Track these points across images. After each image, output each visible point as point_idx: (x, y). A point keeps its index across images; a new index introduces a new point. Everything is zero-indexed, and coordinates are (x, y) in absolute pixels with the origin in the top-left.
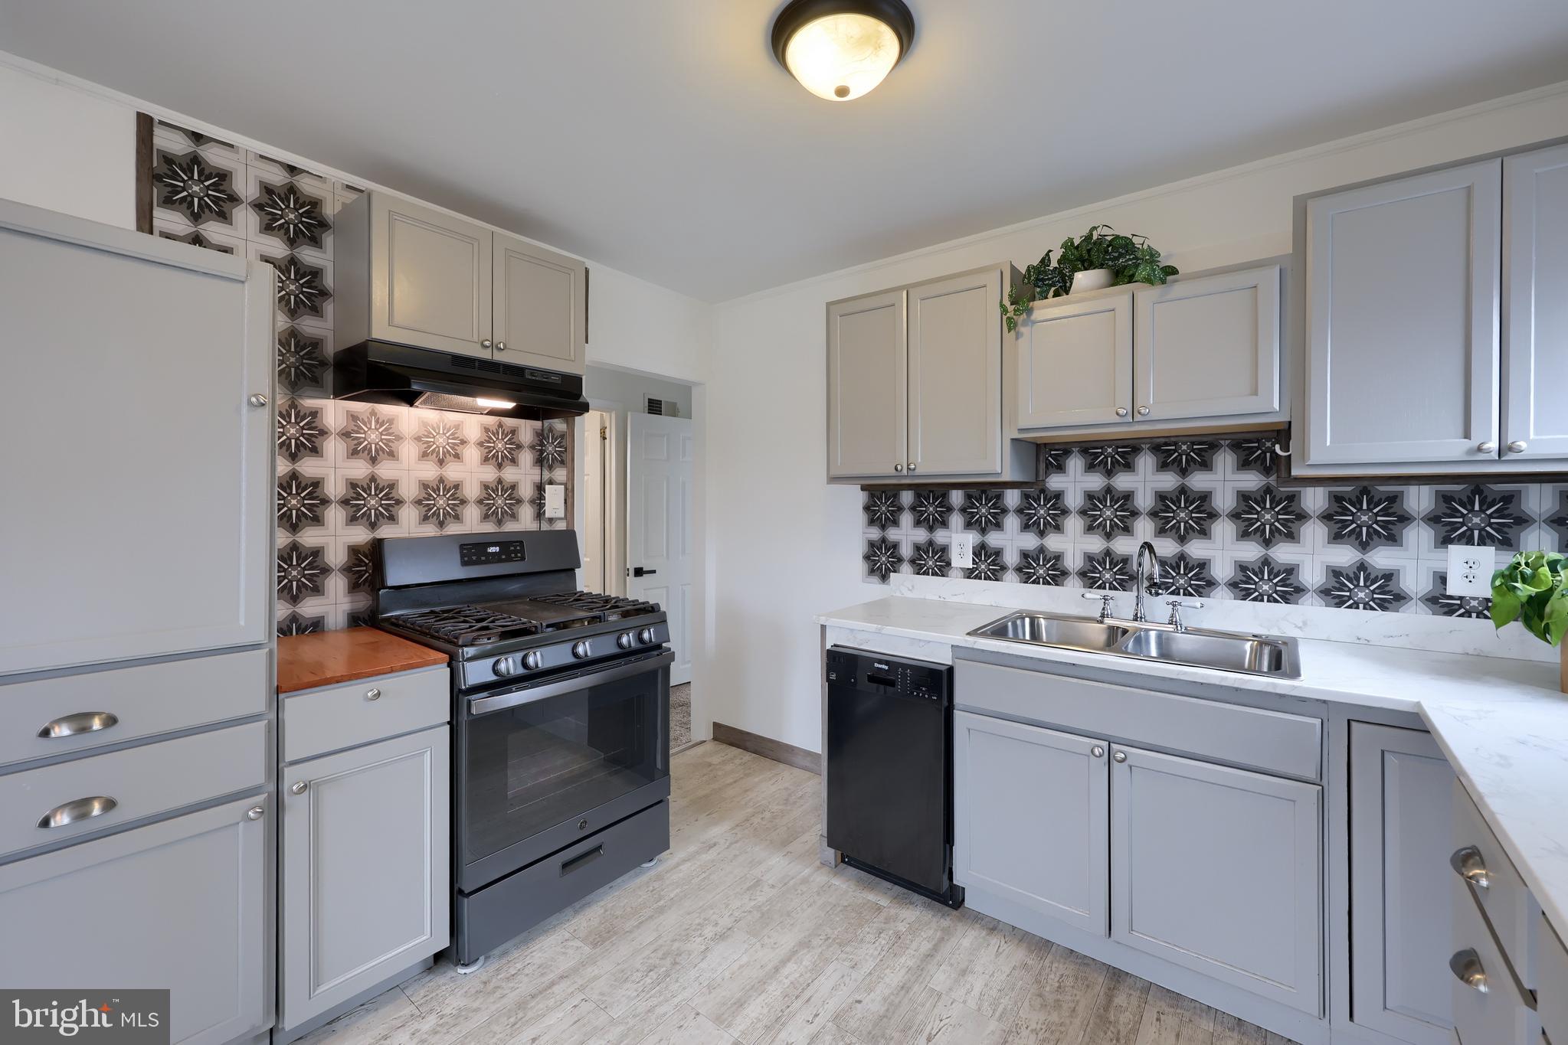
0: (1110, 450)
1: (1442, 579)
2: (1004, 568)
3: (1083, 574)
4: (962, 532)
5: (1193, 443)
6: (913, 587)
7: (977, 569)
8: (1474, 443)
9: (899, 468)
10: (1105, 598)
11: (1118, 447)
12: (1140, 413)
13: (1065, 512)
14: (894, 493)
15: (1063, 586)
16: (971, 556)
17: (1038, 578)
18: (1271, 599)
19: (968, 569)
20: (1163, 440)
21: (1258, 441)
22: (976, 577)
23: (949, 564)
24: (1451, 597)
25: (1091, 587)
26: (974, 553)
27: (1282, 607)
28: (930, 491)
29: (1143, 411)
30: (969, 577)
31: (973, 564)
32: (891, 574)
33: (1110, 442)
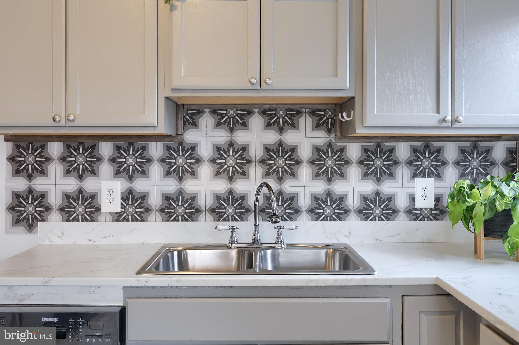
0: (232, 112)
1: (412, 199)
2: (148, 210)
3: (212, 211)
4: (111, 180)
5: (287, 110)
6: (63, 234)
7: (125, 212)
8: (441, 116)
9: (57, 118)
10: (232, 228)
11: (237, 110)
12: (265, 83)
13: (199, 161)
14: (42, 143)
15: (197, 221)
16: (120, 200)
17: (178, 216)
18: (332, 218)
19: (117, 213)
20: (268, 106)
21: (324, 111)
22: (124, 220)
23: (98, 210)
24: (416, 209)
25: (218, 221)
26: (122, 199)
27: (338, 224)
28: (80, 143)
29: (268, 81)
30: (117, 220)
31: (121, 208)
32: (39, 223)
33: (232, 106)
